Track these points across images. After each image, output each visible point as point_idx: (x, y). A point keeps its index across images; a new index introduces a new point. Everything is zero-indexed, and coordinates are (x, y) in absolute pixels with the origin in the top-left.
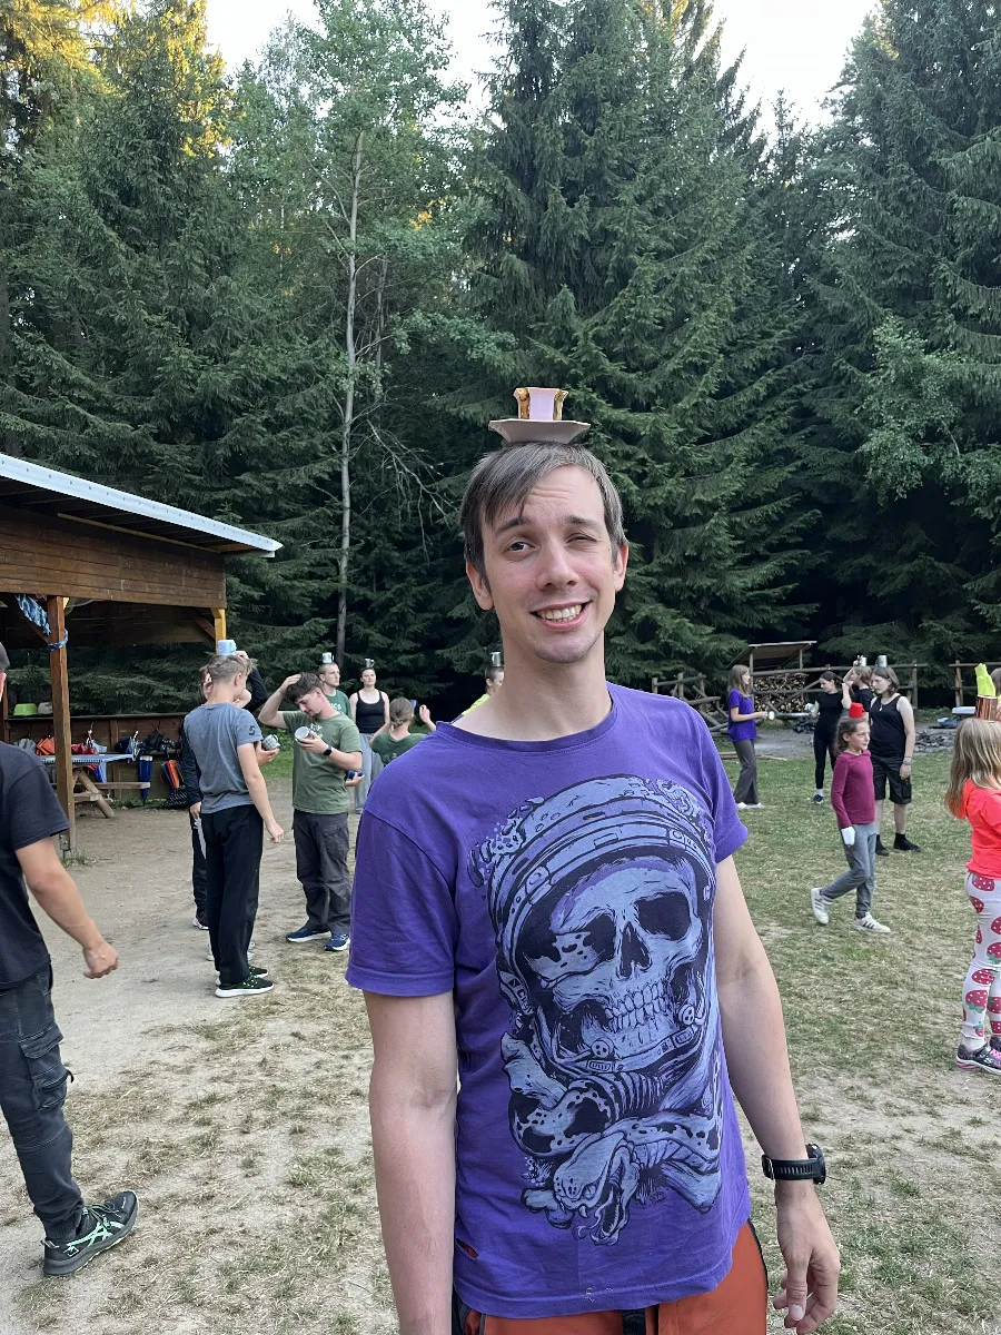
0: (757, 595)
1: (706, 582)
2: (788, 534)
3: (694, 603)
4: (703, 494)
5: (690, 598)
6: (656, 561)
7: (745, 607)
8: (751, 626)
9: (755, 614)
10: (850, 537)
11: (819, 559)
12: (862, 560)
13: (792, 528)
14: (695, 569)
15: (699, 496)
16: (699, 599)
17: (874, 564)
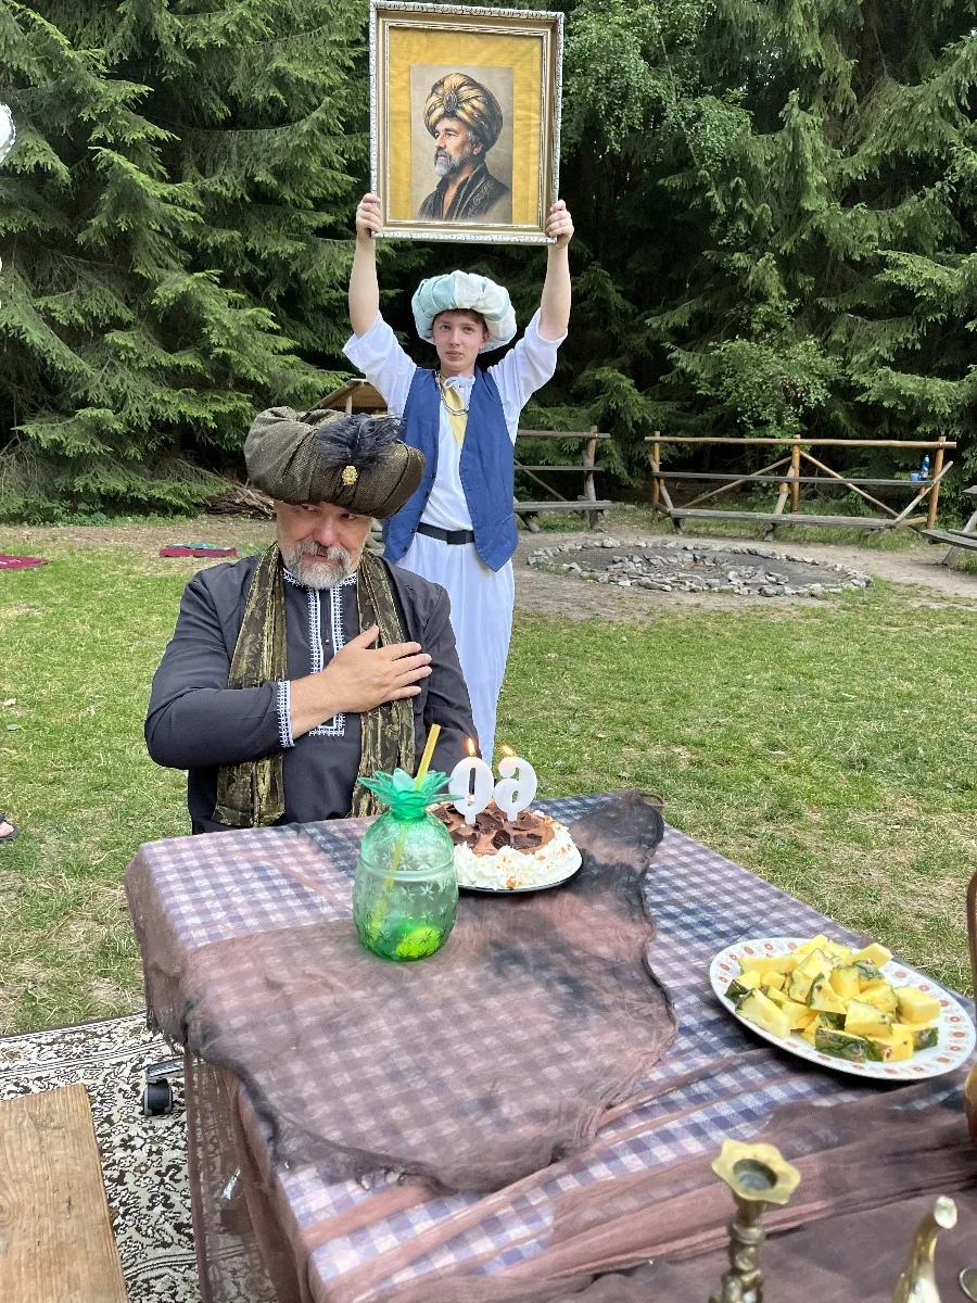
14: (263, 219)
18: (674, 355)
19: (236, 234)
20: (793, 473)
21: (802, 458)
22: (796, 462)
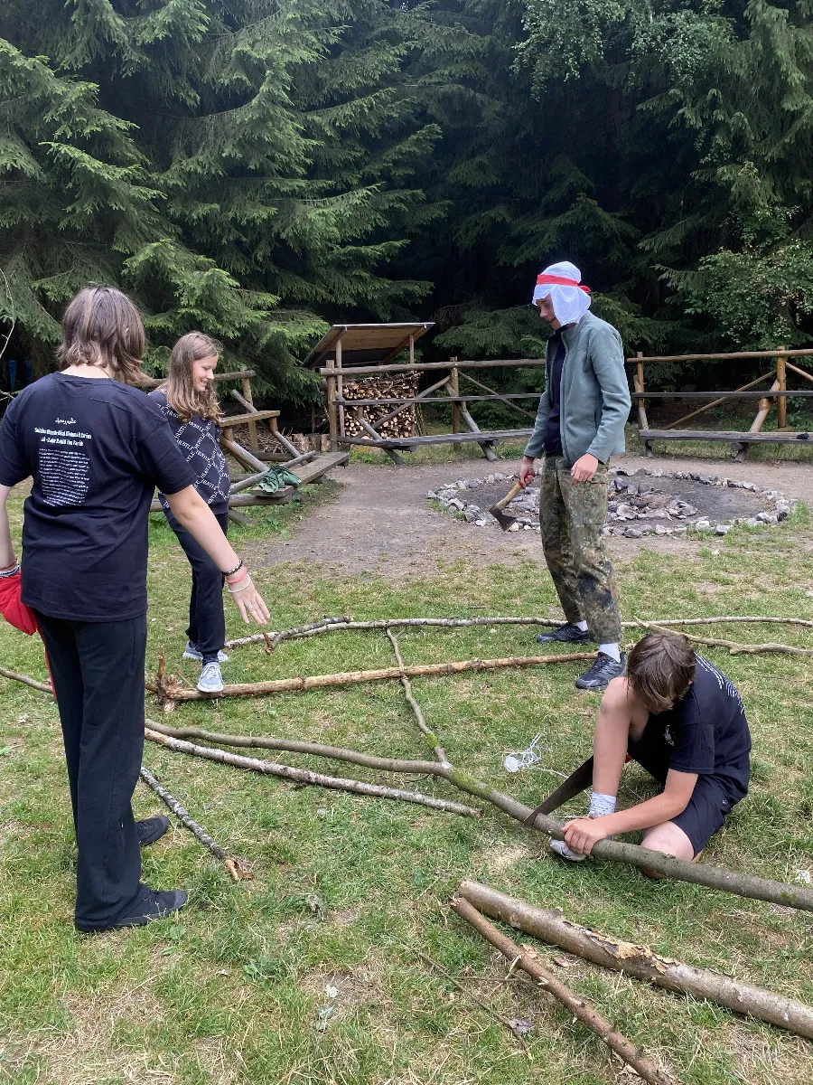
0: (350, 253)
1: (261, 213)
2: (394, 162)
3: (247, 252)
4: (252, 46)
5: (238, 242)
6: (174, 167)
7: (332, 271)
8: (340, 301)
9: (347, 284)
10: (477, 180)
11: (436, 212)
12: (492, 213)
13: (400, 152)
14: (245, 190)
15: (244, 47)
16: (255, 244)
17: (508, 219)
18: (664, 276)
19: (216, 206)
20: (776, 387)
21: (788, 370)
22: (782, 375)
